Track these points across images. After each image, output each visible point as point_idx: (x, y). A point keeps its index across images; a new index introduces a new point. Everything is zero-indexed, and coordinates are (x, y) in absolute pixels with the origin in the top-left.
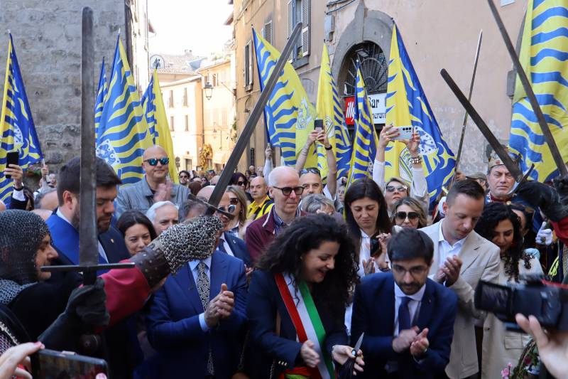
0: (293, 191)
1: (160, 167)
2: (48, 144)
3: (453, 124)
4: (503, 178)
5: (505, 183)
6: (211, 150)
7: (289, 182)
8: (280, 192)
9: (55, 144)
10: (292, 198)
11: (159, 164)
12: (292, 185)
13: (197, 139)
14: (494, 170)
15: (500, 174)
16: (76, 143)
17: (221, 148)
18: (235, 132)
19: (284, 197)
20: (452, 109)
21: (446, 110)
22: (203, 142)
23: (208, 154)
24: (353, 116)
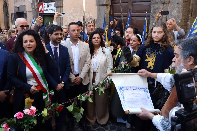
0: (25, 27)
3: (78, 14)
4: (91, 27)
5: (92, 28)
7: (23, 23)
8: (20, 27)
10: (25, 30)
12: (25, 24)
14: (88, 25)
15: (90, 26)
19: (21, 29)
20: (78, 9)
21: (76, 9)
24: (42, 10)
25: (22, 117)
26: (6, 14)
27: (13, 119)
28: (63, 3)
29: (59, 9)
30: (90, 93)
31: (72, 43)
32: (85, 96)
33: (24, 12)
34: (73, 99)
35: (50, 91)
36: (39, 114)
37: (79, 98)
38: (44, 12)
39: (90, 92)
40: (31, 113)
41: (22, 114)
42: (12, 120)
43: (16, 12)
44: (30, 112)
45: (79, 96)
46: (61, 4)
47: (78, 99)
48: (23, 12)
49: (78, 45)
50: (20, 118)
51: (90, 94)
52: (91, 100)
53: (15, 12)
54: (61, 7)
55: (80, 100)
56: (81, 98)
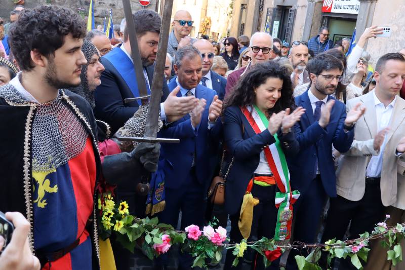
0: (261, 50)
1: (187, 28)
2: (100, 3)
6: (211, 21)
9: (104, 3)
11: (186, 25)
12: (261, 46)
13: (202, 12)
16: (119, 4)
17: (218, 21)
18: (231, 9)
22: (206, 15)
23: (208, 24)
24: (329, 6)
25: (196, 237)
26: (260, 9)
27: (181, 233)
29: (367, 6)
30: (358, 245)
31: (378, 101)
32: (343, 248)
33: (293, 6)
34: (311, 245)
35: (292, 190)
36: (230, 246)
37: (327, 248)
38: (333, 11)
39: (360, 244)
40: (215, 239)
41: (199, 232)
42: (179, 234)
43: (278, 6)
44: (213, 236)
45: (328, 243)
47: (325, 248)
48: (291, 7)
49: (391, 106)
50: (193, 237)
51: (358, 248)
52: (356, 262)
53: (276, 7)
55: (328, 252)
56: (334, 249)
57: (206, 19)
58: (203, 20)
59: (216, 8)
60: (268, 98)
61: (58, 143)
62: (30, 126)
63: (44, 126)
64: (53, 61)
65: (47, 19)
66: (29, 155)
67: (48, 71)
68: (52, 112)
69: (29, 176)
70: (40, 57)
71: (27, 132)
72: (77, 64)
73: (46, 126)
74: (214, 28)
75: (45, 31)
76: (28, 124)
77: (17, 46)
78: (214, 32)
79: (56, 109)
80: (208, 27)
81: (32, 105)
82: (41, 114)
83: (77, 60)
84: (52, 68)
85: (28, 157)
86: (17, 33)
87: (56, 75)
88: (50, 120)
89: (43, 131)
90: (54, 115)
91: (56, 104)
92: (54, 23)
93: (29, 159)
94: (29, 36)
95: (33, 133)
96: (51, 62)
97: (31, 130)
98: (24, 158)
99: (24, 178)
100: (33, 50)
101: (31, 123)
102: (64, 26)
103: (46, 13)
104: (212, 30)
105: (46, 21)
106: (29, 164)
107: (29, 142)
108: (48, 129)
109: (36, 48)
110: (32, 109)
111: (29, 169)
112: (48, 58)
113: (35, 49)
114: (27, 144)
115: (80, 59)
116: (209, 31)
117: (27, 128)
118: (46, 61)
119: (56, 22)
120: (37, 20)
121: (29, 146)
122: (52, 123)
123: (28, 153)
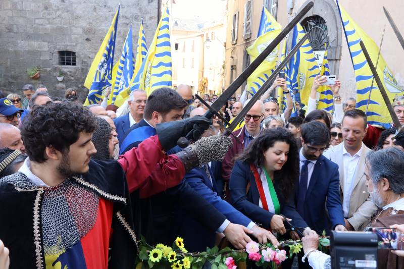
4: (402, 114)
5: (403, 117)
6: (207, 81)
13: (199, 74)
14: (396, 108)
15: (400, 111)
17: (213, 80)
22: (203, 76)
23: (205, 84)
28: (342, 53)
29: (333, 63)
31: (345, 152)
46: (338, 54)
49: (358, 156)
54: (336, 60)
57: (203, 79)
58: (200, 80)
59: (211, 69)
60: (276, 162)
61: (68, 224)
62: (38, 210)
63: (53, 210)
64: (67, 155)
65: (63, 119)
66: (40, 239)
67: (62, 163)
68: (61, 194)
69: (42, 259)
70: (55, 151)
71: (36, 216)
72: (87, 154)
73: (56, 208)
74: (211, 87)
75: (62, 129)
76: (36, 208)
77: (32, 143)
78: (211, 90)
79: (65, 191)
80: (206, 86)
81: (39, 189)
82: (50, 198)
83: (88, 151)
84: (66, 160)
85: (39, 241)
86: (33, 131)
87: (70, 166)
88: (60, 202)
89: (52, 214)
90: (63, 197)
91: (65, 187)
92: (70, 122)
93: (40, 242)
94: (45, 134)
95: (42, 217)
96: (65, 156)
97: (39, 214)
98: (35, 243)
99: (37, 262)
100: (48, 146)
101: (39, 206)
102: (79, 124)
103: (62, 112)
104: (209, 88)
105: (62, 120)
106: (41, 247)
107: (39, 225)
108: (58, 212)
109: (52, 144)
110: (39, 193)
111: (41, 252)
112: (62, 152)
113: (51, 146)
114: (36, 227)
115: (90, 150)
116: (207, 89)
117: (36, 212)
118: (60, 155)
119: (73, 121)
120: (53, 119)
121: (38, 229)
122: (61, 206)
123: (39, 237)
